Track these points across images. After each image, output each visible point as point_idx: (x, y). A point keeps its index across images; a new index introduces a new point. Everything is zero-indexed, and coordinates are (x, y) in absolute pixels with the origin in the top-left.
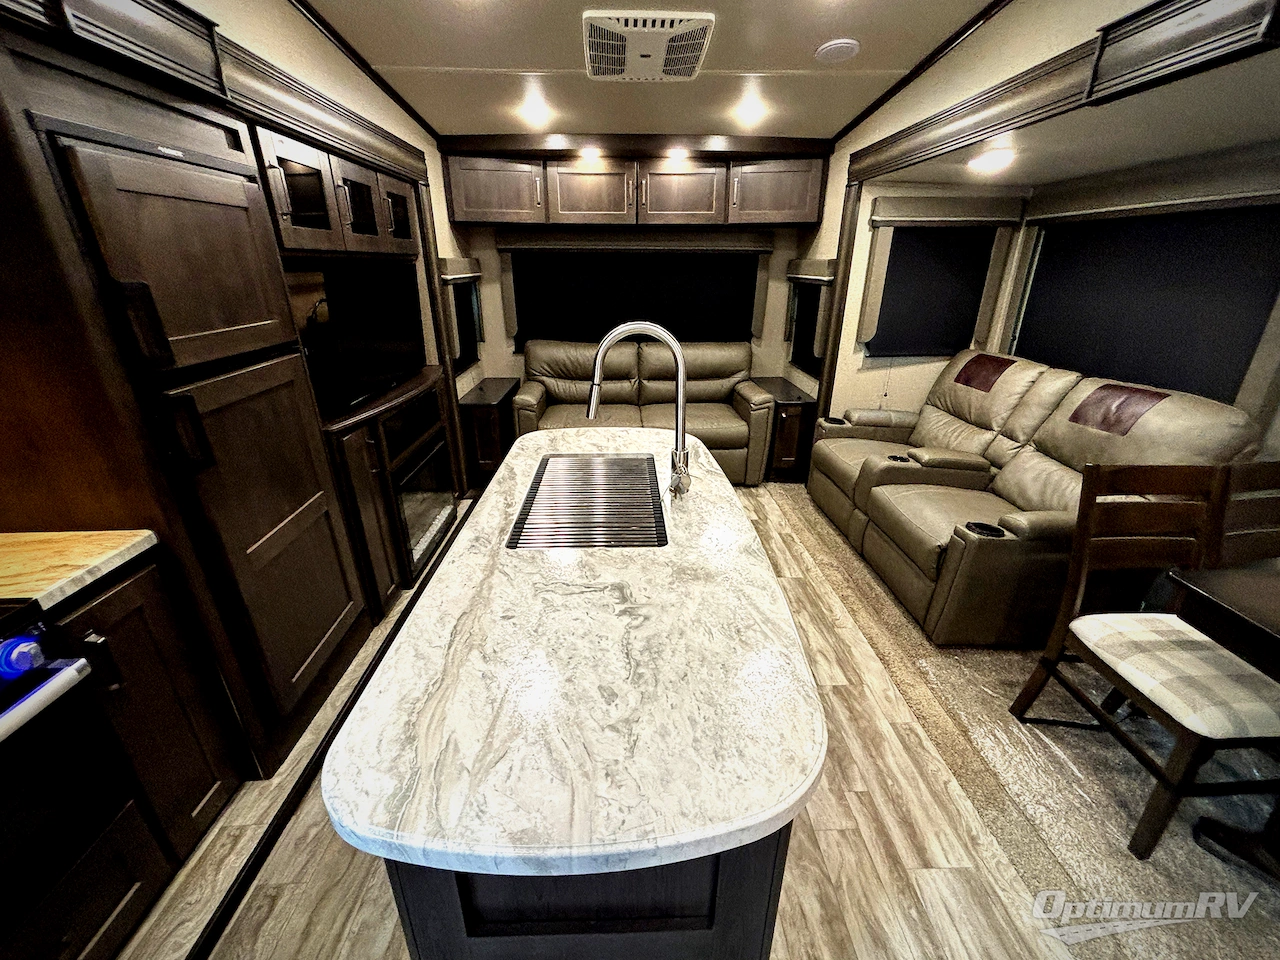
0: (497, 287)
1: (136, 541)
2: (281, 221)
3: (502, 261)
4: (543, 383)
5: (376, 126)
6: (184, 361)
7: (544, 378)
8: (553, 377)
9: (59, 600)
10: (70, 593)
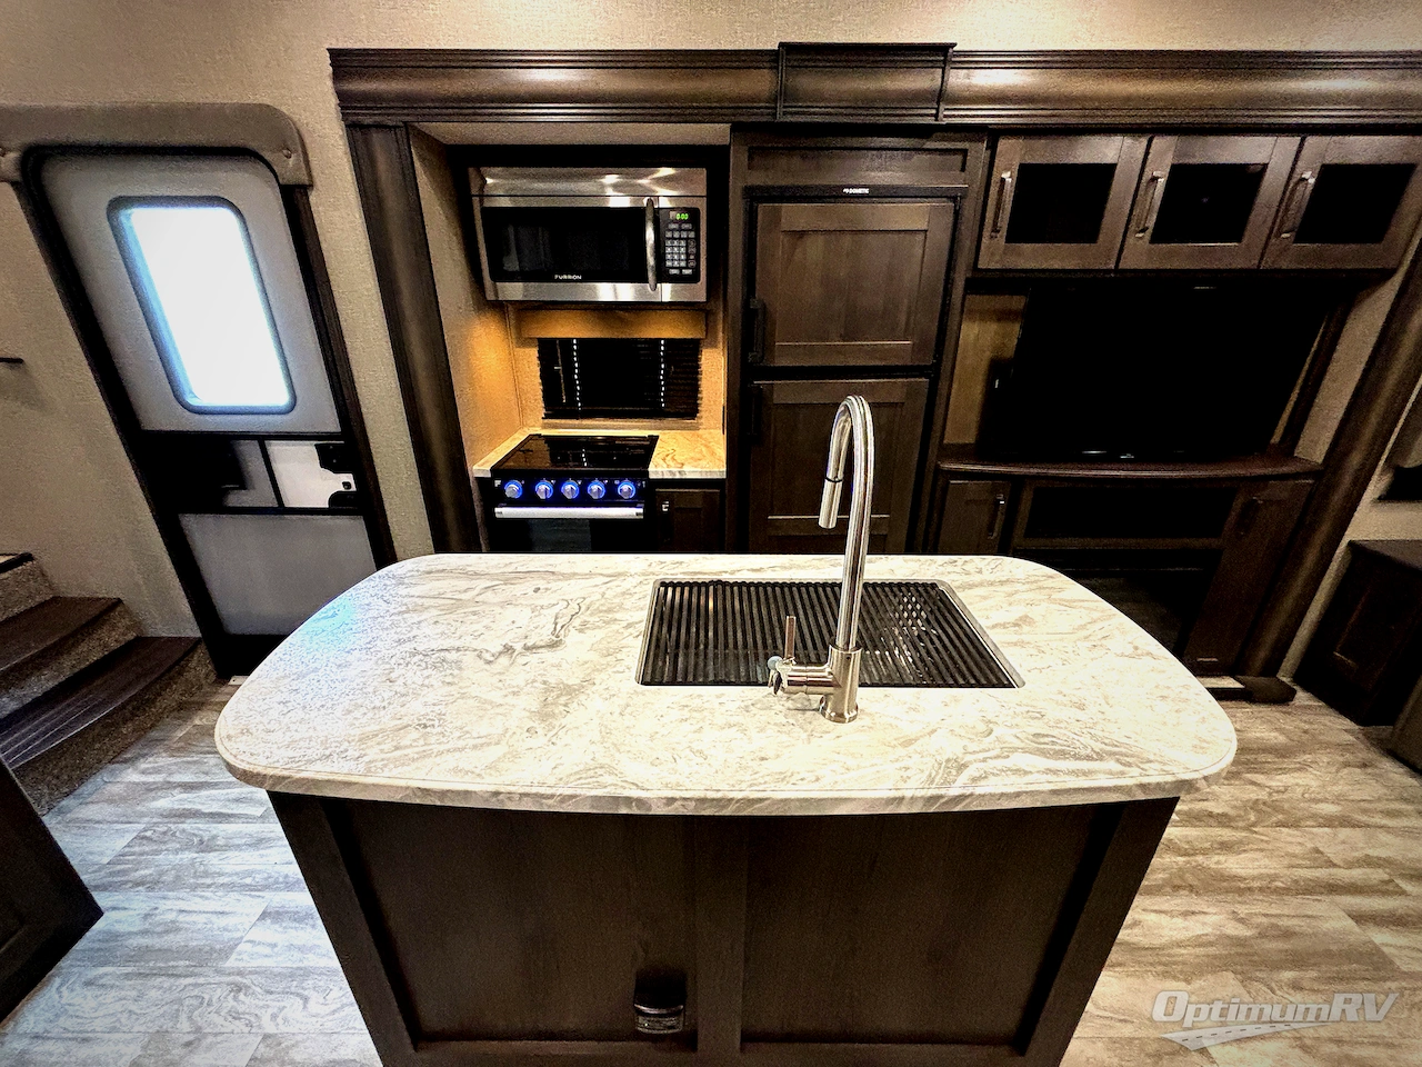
1: (713, 470)
2: (986, 241)
6: (779, 362)
9: (660, 477)
10: (666, 477)
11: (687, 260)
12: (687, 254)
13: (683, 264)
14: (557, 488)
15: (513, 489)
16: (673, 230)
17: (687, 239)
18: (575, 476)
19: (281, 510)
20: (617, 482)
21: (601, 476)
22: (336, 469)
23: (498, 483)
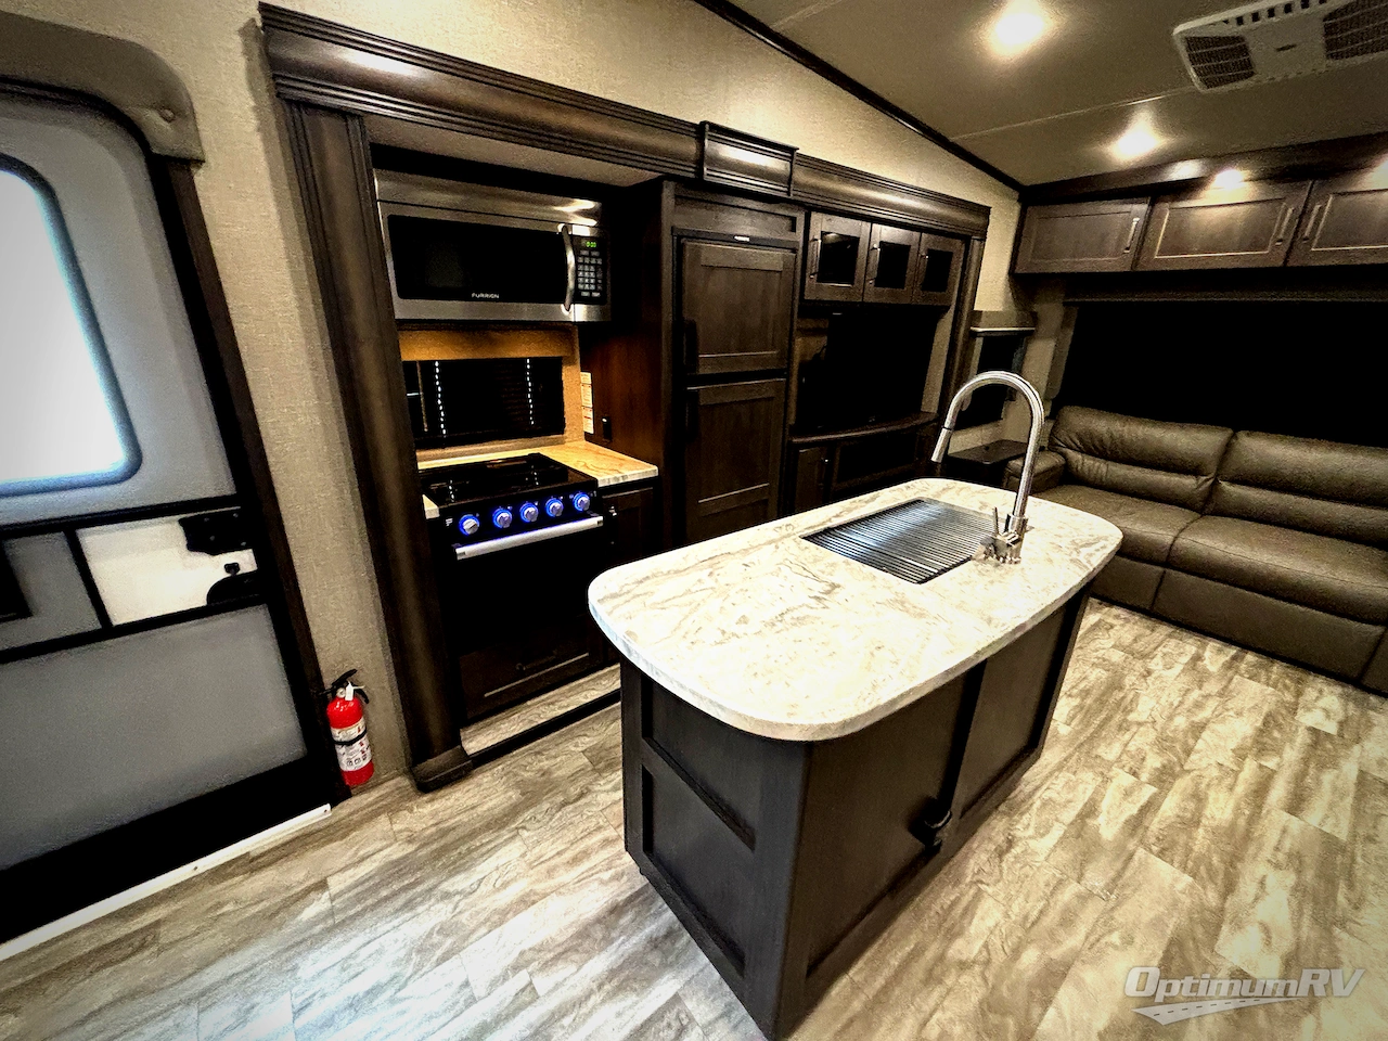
0: (1052, 344)
1: (647, 470)
2: (807, 280)
3: (1066, 316)
4: (1064, 455)
5: (936, 194)
6: (703, 370)
7: (1069, 451)
8: (1082, 452)
9: (607, 484)
10: (612, 483)
11: (596, 284)
12: (596, 279)
13: (593, 287)
14: (516, 514)
15: (469, 524)
16: (584, 256)
17: (596, 265)
18: (531, 499)
19: (108, 630)
20: (571, 497)
21: (556, 494)
22: (214, 551)
23: (449, 521)
